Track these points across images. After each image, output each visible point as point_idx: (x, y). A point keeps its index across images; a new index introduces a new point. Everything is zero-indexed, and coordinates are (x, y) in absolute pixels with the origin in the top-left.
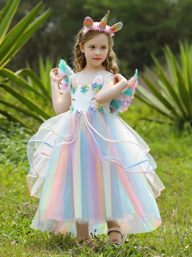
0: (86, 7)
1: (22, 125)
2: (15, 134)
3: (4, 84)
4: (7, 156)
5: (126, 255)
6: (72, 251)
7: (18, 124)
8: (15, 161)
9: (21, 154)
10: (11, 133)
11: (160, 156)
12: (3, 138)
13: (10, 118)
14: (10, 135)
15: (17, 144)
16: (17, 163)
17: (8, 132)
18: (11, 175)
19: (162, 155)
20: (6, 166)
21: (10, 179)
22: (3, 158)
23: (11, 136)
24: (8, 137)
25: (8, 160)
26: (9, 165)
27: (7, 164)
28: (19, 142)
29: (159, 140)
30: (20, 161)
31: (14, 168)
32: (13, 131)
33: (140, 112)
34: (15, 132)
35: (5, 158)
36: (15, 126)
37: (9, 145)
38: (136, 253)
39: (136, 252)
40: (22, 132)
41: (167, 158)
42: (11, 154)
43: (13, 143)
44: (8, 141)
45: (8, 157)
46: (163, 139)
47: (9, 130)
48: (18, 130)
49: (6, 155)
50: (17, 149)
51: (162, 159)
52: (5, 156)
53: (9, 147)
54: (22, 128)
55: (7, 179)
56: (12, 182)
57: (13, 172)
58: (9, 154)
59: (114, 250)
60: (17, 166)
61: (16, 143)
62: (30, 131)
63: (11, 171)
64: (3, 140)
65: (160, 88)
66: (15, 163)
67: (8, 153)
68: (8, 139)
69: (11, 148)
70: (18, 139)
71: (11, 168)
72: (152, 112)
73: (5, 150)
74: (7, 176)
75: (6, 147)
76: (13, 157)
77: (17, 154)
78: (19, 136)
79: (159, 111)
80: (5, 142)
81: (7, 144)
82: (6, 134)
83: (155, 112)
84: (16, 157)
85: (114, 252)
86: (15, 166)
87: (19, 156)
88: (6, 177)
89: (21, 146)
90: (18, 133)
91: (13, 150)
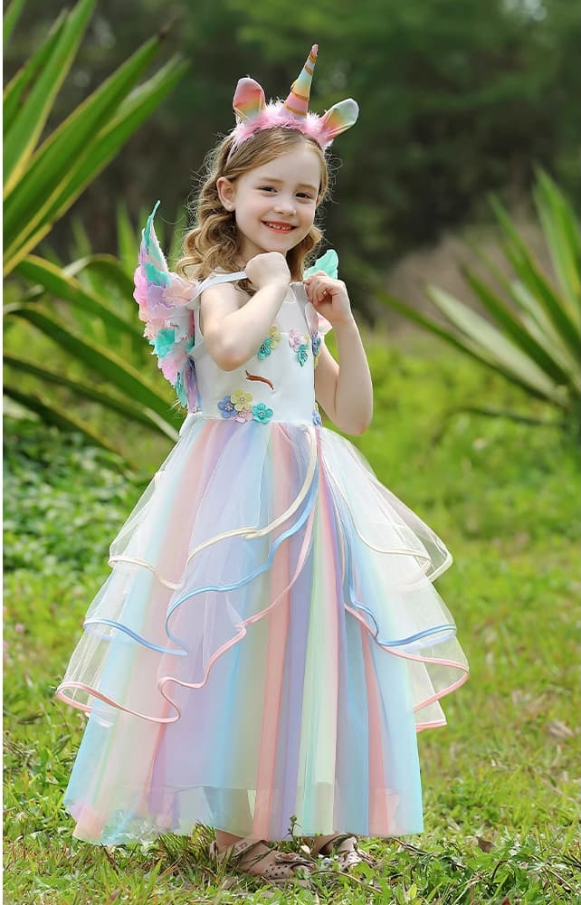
0: (247, 35)
1: (89, 441)
2: (67, 471)
3: (31, 306)
4: (44, 545)
5: (491, 889)
6: (314, 879)
7: (77, 438)
8: (73, 563)
9: (93, 539)
10: (54, 466)
11: (534, 536)
12: (28, 484)
13: (49, 417)
14: (50, 473)
15: (78, 504)
16: (81, 569)
17: (44, 465)
18: (63, 610)
19: (541, 531)
20: (46, 579)
21: (63, 622)
22: (33, 552)
23: (55, 479)
24: (47, 482)
25: (51, 560)
26: (55, 576)
27: (48, 571)
28: (84, 498)
29: (523, 478)
30: (88, 561)
31: (73, 585)
32: (61, 459)
33: (449, 382)
34: (69, 464)
35: (42, 551)
36: (69, 443)
37: (50, 507)
38: (526, 883)
39: (525, 880)
40: (89, 465)
41: (557, 541)
42: (60, 538)
43: (62, 500)
44: (47, 495)
45: (50, 549)
46: (535, 475)
47: (47, 457)
48: (76, 457)
49: (44, 541)
50: (79, 521)
51: (541, 546)
52: (43, 546)
53: (51, 515)
54: (92, 452)
55: (52, 622)
56: (68, 633)
57: (68, 596)
58: (53, 540)
59: (452, 873)
60: (80, 580)
61: (71, 501)
62: (116, 459)
63: (62, 594)
64: (32, 491)
65: (520, 307)
66: (75, 569)
67: (48, 535)
68: (46, 489)
69: (57, 518)
70: (78, 487)
71: (63, 585)
72: (488, 383)
73: (40, 526)
74: (51, 611)
75: (42, 514)
76: (65, 547)
77: (79, 537)
78: (80, 479)
79: (514, 380)
80: (38, 498)
81: (43, 504)
82: (36, 470)
83: (500, 382)
84: (77, 546)
85: (449, 880)
86: (72, 576)
87: (87, 544)
88: (47, 615)
89: (90, 510)
90: (78, 468)
91: (64, 525)
